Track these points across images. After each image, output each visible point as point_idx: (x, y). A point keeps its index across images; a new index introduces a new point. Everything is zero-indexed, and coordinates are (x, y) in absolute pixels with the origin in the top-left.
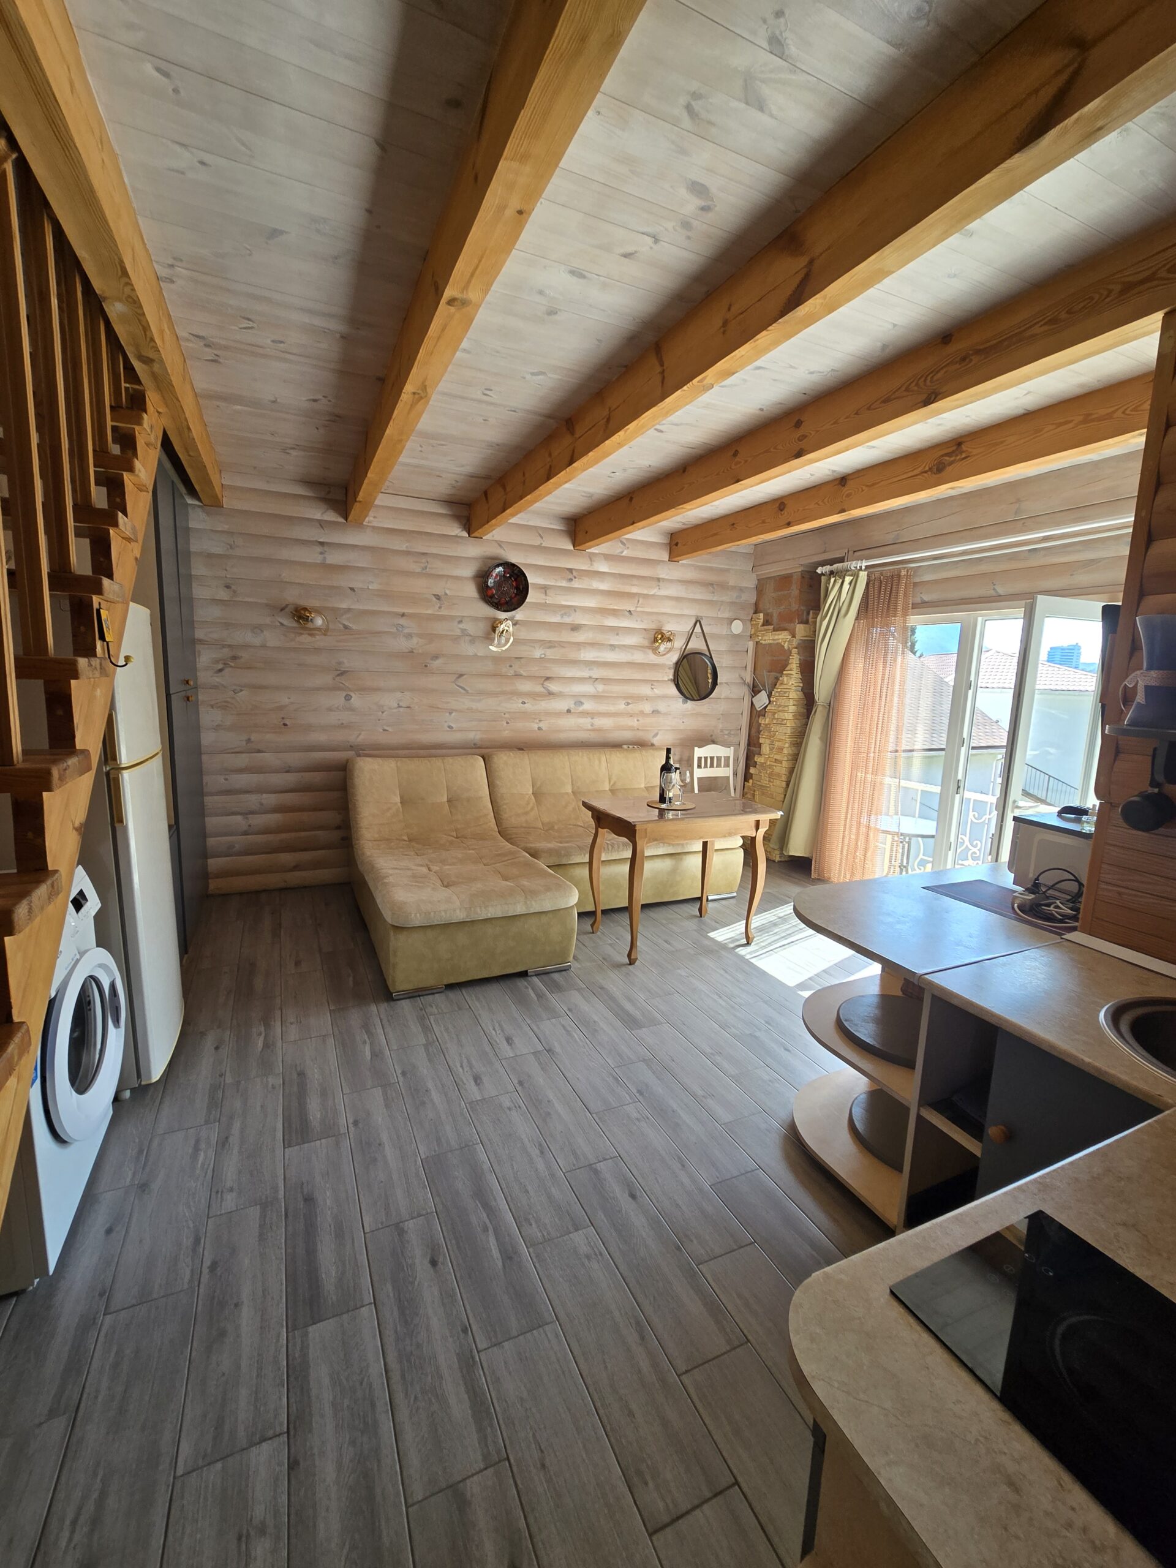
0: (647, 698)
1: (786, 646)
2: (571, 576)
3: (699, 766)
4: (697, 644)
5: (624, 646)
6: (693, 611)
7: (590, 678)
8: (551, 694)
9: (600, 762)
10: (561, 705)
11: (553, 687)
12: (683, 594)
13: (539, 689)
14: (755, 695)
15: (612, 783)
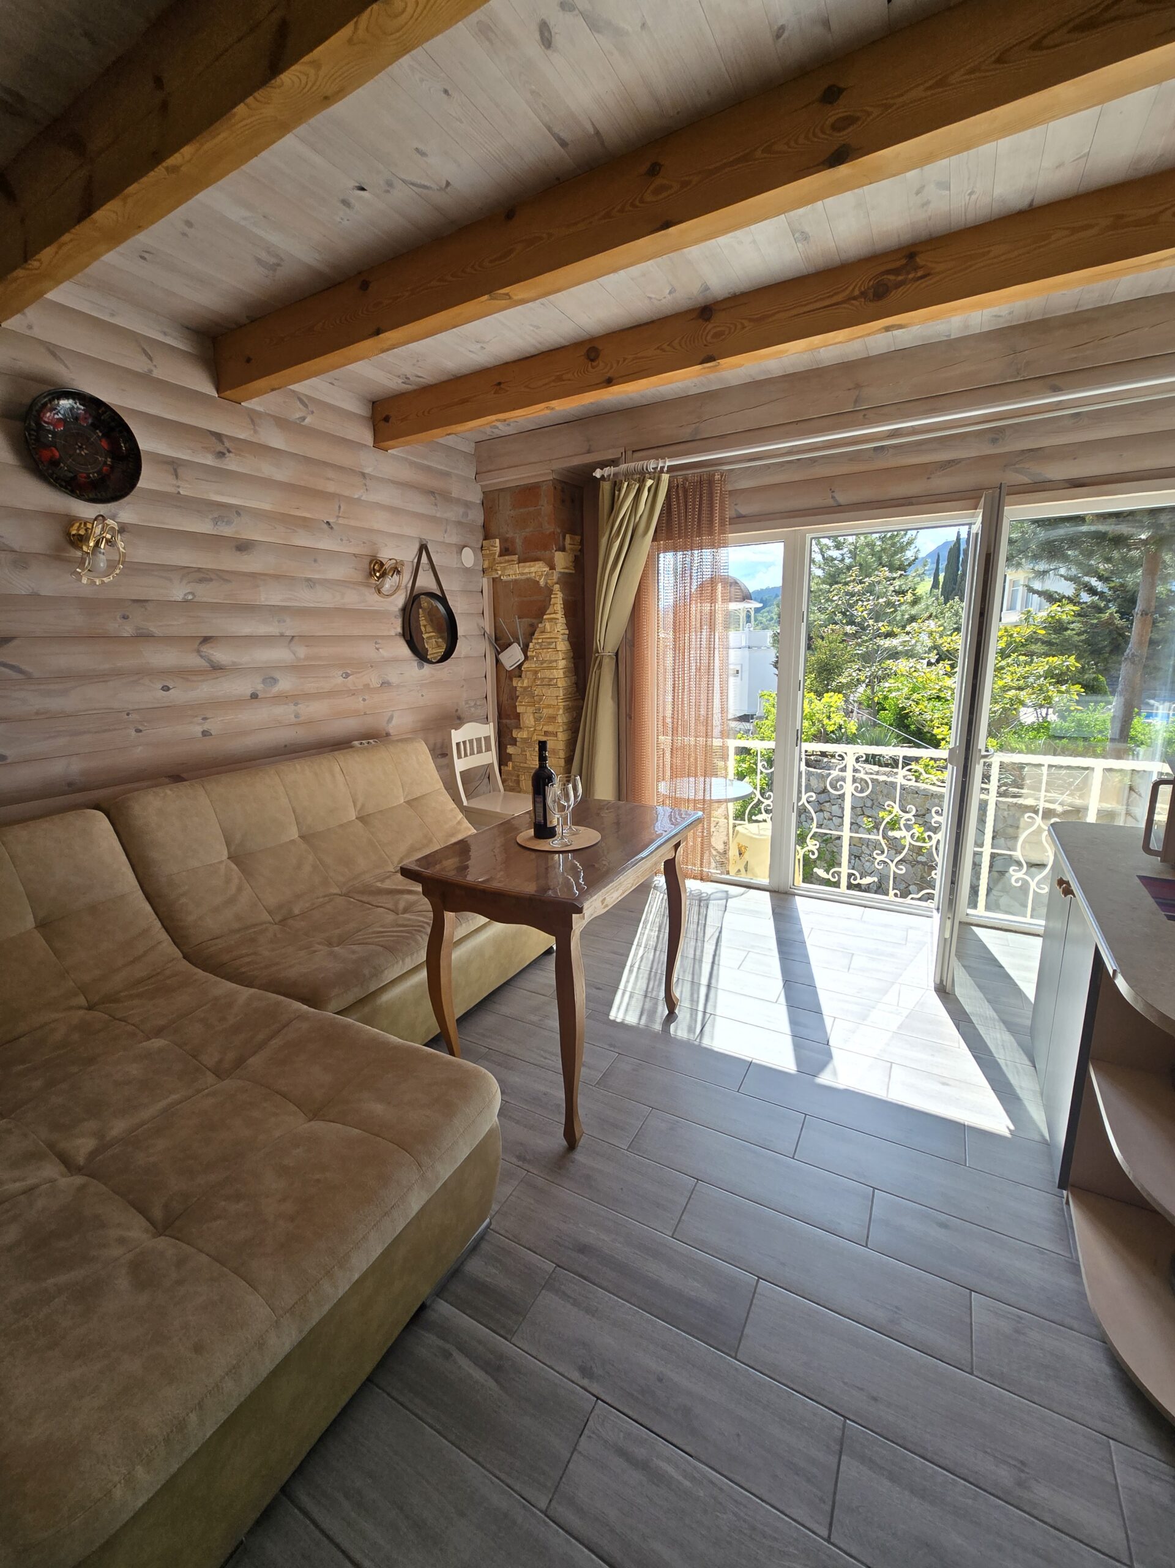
0: (372, 665)
1: (542, 582)
2: (220, 448)
3: (459, 757)
4: (426, 581)
5: (326, 580)
6: (415, 531)
7: (282, 635)
8: (217, 668)
9: (333, 776)
10: (240, 687)
11: (221, 655)
12: (398, 503)
13: (192, 660)
14: (502, 651)
15: (358, 808)
